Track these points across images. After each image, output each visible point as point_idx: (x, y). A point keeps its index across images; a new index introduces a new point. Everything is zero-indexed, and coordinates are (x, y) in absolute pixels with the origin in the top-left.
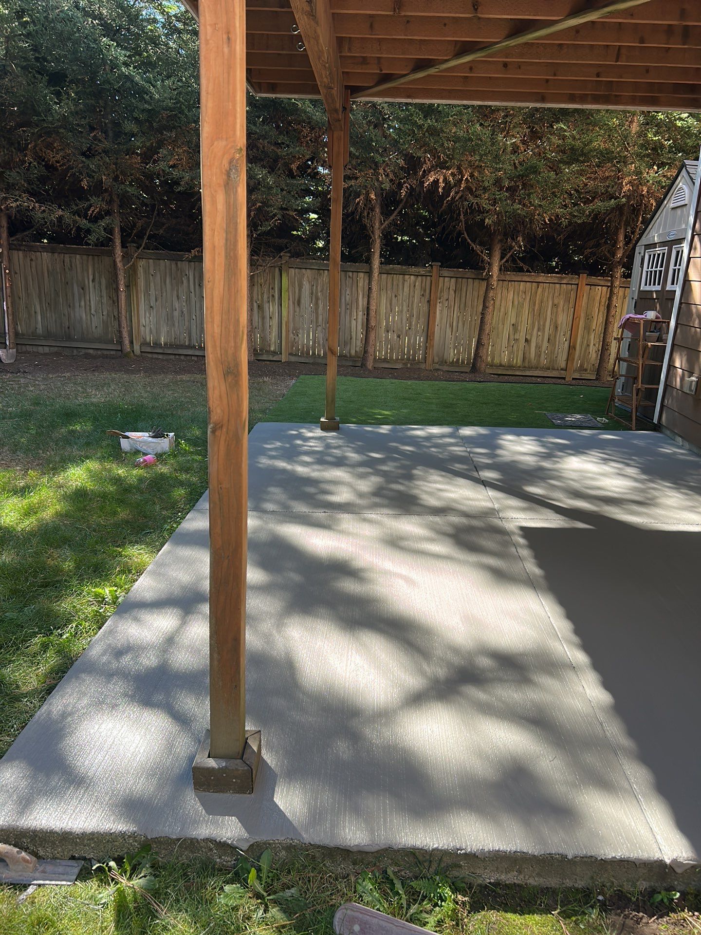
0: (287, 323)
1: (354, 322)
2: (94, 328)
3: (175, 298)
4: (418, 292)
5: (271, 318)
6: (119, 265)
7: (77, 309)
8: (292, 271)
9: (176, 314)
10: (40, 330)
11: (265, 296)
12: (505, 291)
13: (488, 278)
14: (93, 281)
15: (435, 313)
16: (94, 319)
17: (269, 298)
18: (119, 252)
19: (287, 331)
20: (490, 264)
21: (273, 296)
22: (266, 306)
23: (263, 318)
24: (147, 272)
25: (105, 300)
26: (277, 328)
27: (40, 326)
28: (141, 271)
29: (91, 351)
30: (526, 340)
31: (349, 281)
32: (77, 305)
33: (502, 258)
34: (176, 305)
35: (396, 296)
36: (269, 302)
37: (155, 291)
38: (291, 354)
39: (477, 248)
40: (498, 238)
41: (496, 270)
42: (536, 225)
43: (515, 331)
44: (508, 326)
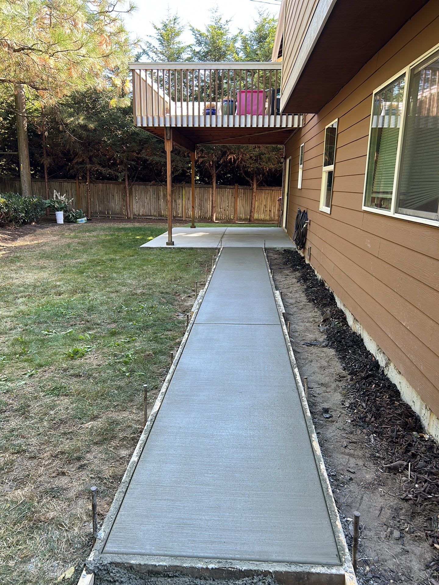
0: (185, 206)
1: (208, 206)
2: (116, 210)
3: (145, 198)
4: (231, 195)
6: (127, 187)
7: (111, 203)
8: (186, 188)
9: (146, 204)
10: (98, 211)
11: (177, 197)
12: (261, 193)
13: (252, 189)
14: (117, 193)
15: (237, 202)
16: (117, 207)
18: (127, 183)
19: (185, 209)
20: (253, 184)
21: (180, 197)
23: (176, 205)
24: (136, 190)
25: (121, 200)
26: (181, 208)
27: (98, 209)
28: (133, 189)
29: (116, 218)
30: (270, 210)
31: (206, 191)
32: (111, 201)
33: (257, 182)
34: (146, 201)
36: (178, 199)
37: (139, 196)
38: (186, 217)
39: (248, 179)
40: (255, 175)
41: (255, 186)
42: (265, 171)
43: (266, 207)
44: (263, 205)
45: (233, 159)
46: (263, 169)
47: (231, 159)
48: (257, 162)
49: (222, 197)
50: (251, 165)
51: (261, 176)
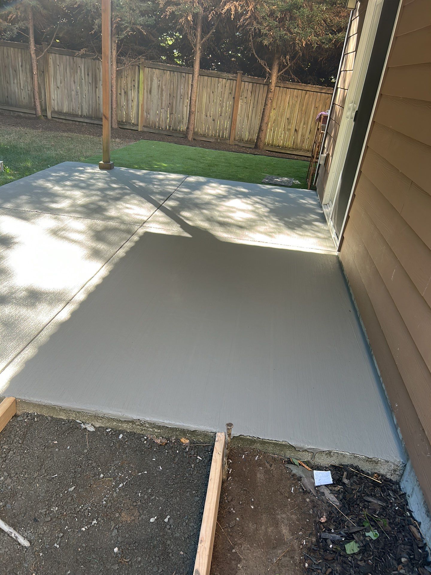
0: (143, 105)
1: (185, 108)
2: (23, 98)
4: (227, 91)
5: (132, 101)
6: (33, 56)
8: (147, 70)
9: (73, 93)
11: (129, 86)
12: (284, 95)
13: (268, 84)
14: (22, 66)
15: (237, 106)
16: (23, 93)
17: (131, 87)
18: (33, 47)
19: (142, 111)
20: (270, 74)
21: (134, 86)
22: (129, 92)
23: (128, 101)
24: (55, 63)
26: (136, 108)
28: (51, 61)
30: (296, 130)
31: (182, 78)
32: (12, 82)
33: (279, 71)
34: (73, 87)
35: (213, 92)
36: (131, 89)
37: (60, 76)
38: (144, 126)
39: (262, 62)
40: (277, 56)
41: (274, 79)
42: (297, 48)
43: (289, 123)
44: (284, 119)
45: (233, 13)
46: (294, 43)
47: (229, 10)
48: (283, 26)
49: (212, 95)
50: (269, 30)
51: (288, 57)
